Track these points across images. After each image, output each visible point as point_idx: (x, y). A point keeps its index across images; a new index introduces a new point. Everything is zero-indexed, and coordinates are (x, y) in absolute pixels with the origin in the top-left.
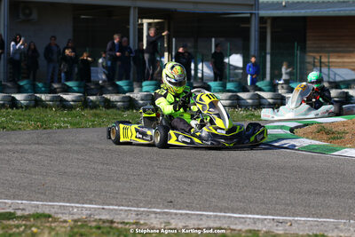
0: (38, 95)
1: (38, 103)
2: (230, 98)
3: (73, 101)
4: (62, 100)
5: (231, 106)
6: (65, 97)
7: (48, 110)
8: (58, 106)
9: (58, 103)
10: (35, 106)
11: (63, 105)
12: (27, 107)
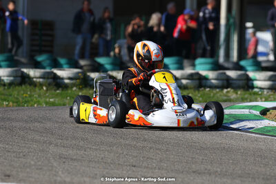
0: (25, 70)
1: (24, 80)
2: (270, 79)
3: (70, 78)
4: (55, 77)
5: (271, 88)
6: (59, 73)
7: (37, 89)
8: (49, 84)
9: (50, 80)
10: (20, 84)
11: (57, 82)
12: (11, 84)
